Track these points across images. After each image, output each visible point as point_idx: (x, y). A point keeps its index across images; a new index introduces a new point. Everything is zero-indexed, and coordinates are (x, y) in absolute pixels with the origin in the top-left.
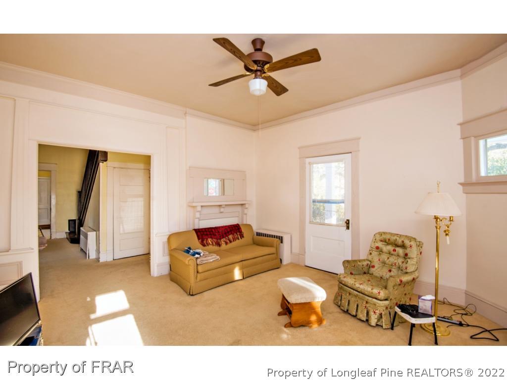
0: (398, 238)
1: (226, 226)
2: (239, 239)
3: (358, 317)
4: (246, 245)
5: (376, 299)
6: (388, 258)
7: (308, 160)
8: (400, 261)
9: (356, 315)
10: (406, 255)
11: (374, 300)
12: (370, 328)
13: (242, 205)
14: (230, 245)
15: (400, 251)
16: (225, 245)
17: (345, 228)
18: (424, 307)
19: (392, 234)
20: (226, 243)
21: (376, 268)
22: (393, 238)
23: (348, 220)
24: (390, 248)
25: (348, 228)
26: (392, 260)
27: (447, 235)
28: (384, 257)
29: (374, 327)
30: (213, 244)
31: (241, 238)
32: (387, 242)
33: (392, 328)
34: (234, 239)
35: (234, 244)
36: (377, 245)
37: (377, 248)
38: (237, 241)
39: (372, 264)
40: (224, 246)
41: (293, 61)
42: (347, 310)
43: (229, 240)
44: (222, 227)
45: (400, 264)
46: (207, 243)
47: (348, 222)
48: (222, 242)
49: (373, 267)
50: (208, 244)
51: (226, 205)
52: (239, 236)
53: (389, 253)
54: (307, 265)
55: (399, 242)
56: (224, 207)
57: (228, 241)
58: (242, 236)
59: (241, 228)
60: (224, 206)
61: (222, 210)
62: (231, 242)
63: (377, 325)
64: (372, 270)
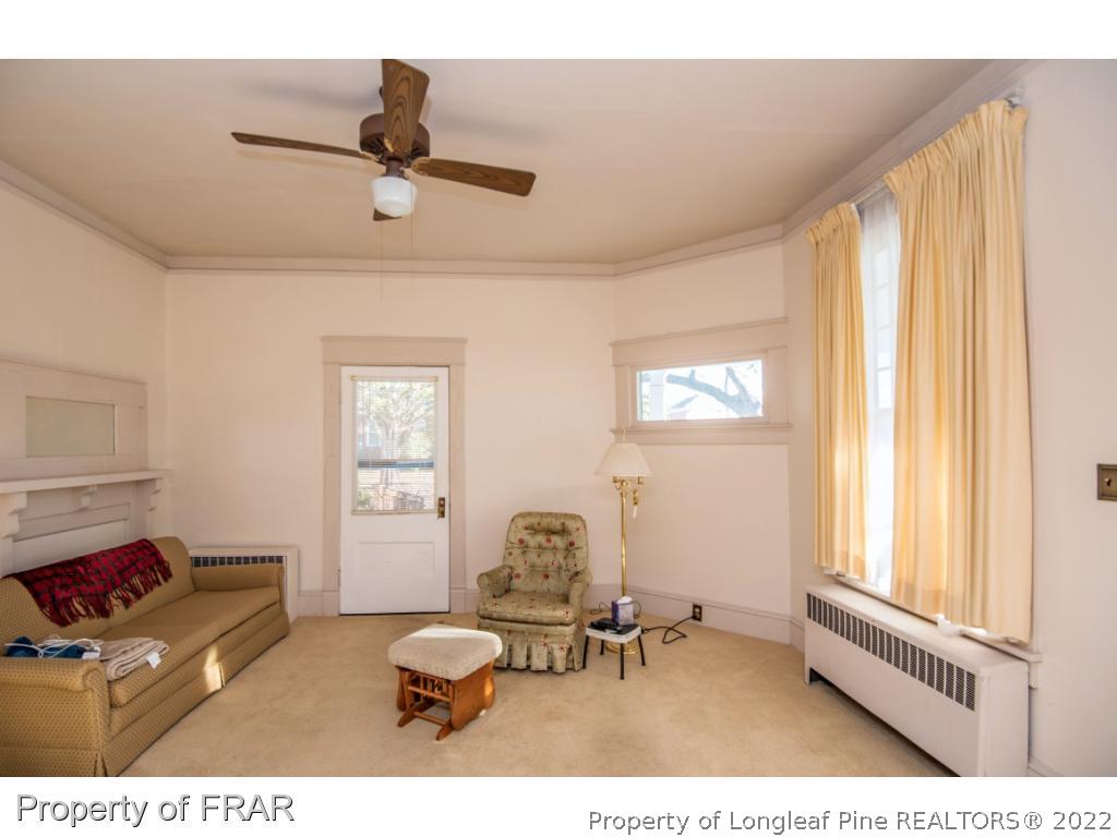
0: (553, 520)
1: (112, 551)
2: (159, 584)
3: (533, 668)
4: (184, 597)
5: (562, 624)
6: (539, 556)
7: (346, 371)
8: (560, 557)
9: (529, 667)
10: (572, 544)
11: (559, 628)
12: (559, 679)
13: (139, 483)
14: (139, 606)
15: (558, 541)
16: (122, 607)
17: (436, 515)
18: (626, 616)
19: (541, 515)
20: (127, 603)
21: (523, 577)
22: (545, 522)
23: (443, 499)
24: (541, 539)
25: (442, 514)
26: (548, 558)
27: (636, 503)
28: (532, 557)
29: (562, 674)
30: (88, 614)
31: (166, 580)
32: (533, 530)
33: (584, 667)
34: (148, 587)
35: (150, 599)
36: (519, 536)
37: (521, 541)
38: (157, 589)
39: (515, 572)
40: (119, 611)
41: (481, 176)
42: (509, 665)
43: (132, 591)
44: (103, 553)
45: (562, 561)
46: (71, 615)
47: (441, 503)
48: (114, 602)
49: (518, 576)
50: (75, 617)
51: (99, 485)
52: (159, 576)
53: (540, 547)
54: (343, 612)
55: (557, 524)
56: (91, 494)
57: (131, 595)
58: (167, 575)
59: (158, 552)
60: (95, 489)
61: (86, 501)
62: (139, 596)
63: (567, 669)
64: (516, 583)
